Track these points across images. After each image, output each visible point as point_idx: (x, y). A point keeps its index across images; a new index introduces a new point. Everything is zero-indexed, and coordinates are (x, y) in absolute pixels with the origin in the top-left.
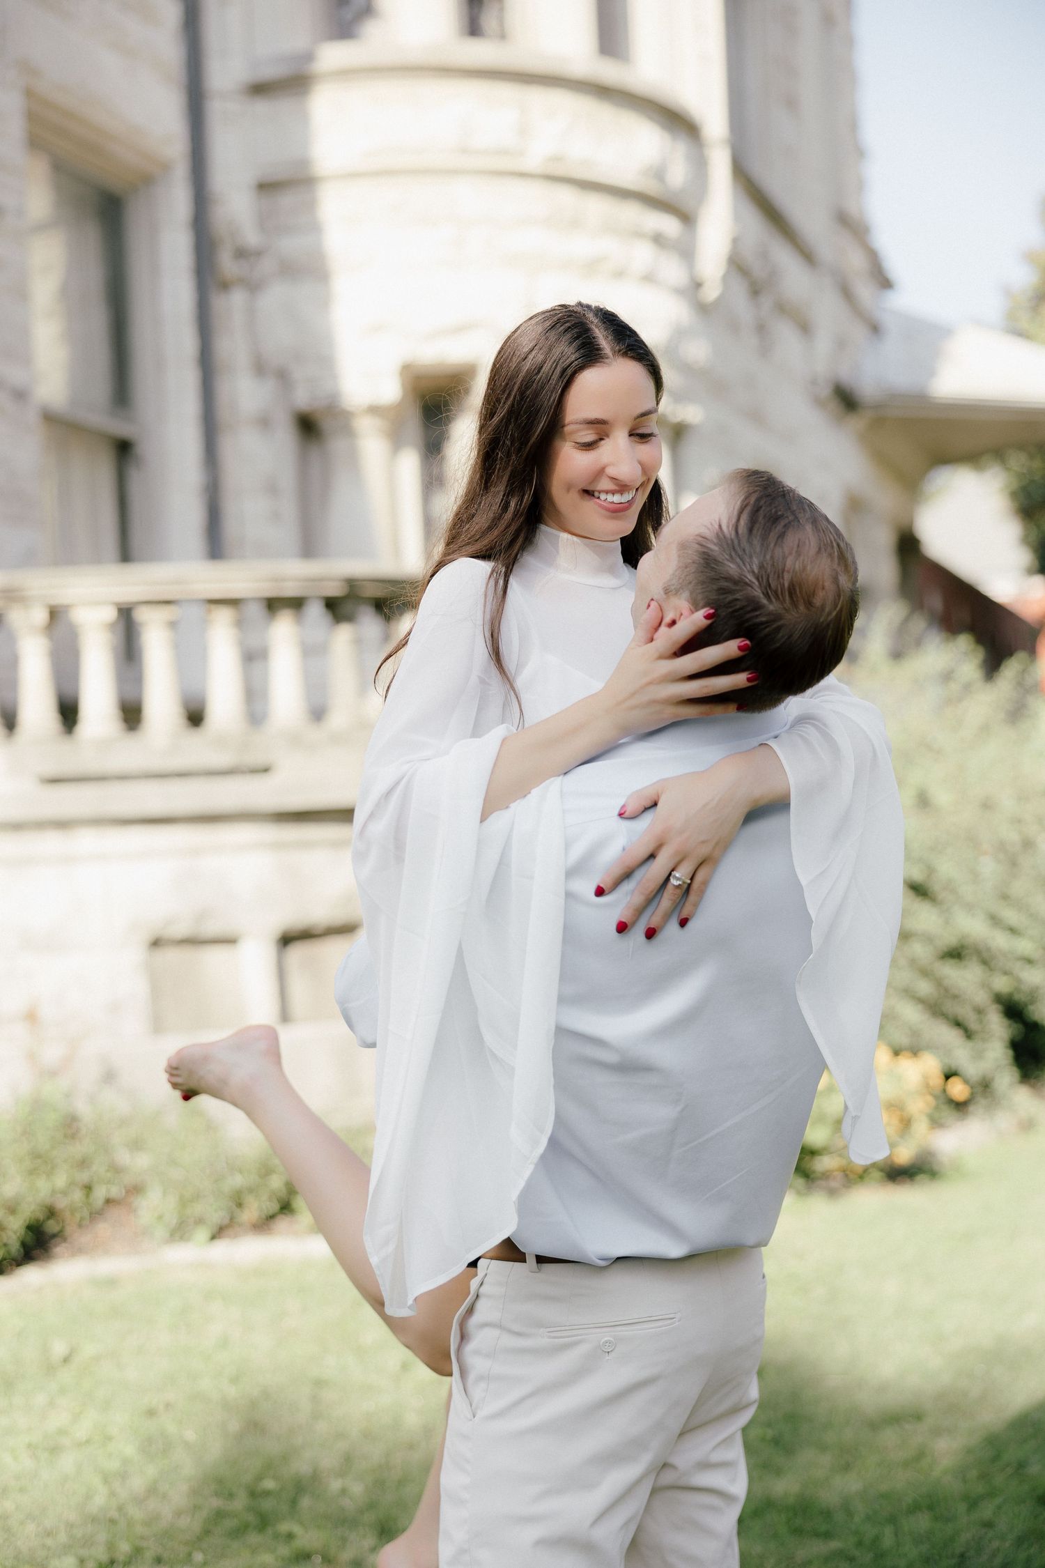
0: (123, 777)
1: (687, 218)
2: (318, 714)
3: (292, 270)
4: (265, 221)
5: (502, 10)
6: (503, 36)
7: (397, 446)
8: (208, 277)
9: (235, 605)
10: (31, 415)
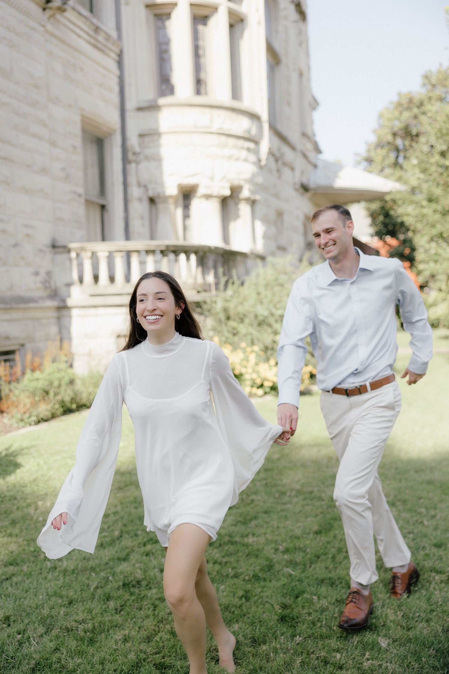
1: (257, 143)
3: (148, 158)
4: (140, 145)
5: (206, 86)
6: (206, 94)
7: (176, 206)
8: (125, 160)
9: (138, 251)
10: (82, 200)
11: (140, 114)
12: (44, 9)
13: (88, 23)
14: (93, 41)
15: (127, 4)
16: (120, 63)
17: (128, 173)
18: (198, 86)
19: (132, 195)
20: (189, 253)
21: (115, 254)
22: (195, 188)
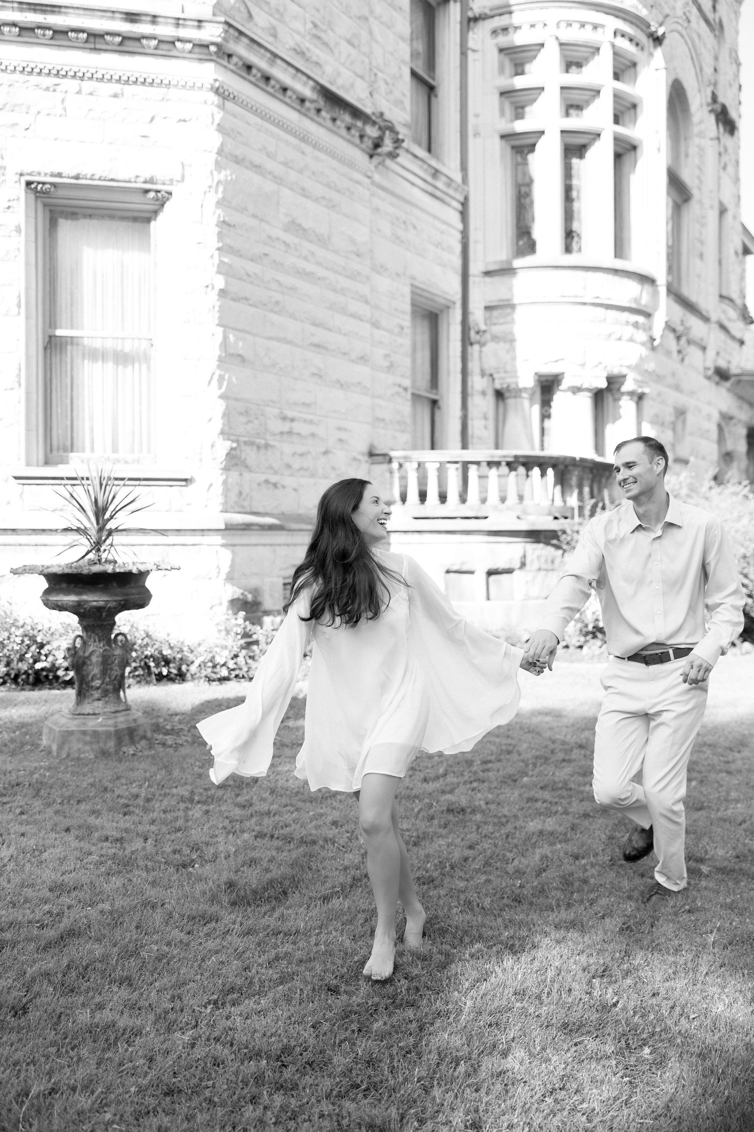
1: (648, 315)
2: (503, 500)
3: (496, 338)
4: (488, 321)
5: (580, 239)
6: (580, 250)
7: (532, 403)
8: (466, 341)
9: (478, 463)
10: (409, 396)
11: (488, 279)
12: (371, 156)
13: (425, 166)
14: (430, 189)
15: (476, 135)
16: (464, 215)
17: (470, 357)
18: (569, 240)
19: (472, 387)
20: (545, 466)
21: (448, 465)
22: (560, 377)
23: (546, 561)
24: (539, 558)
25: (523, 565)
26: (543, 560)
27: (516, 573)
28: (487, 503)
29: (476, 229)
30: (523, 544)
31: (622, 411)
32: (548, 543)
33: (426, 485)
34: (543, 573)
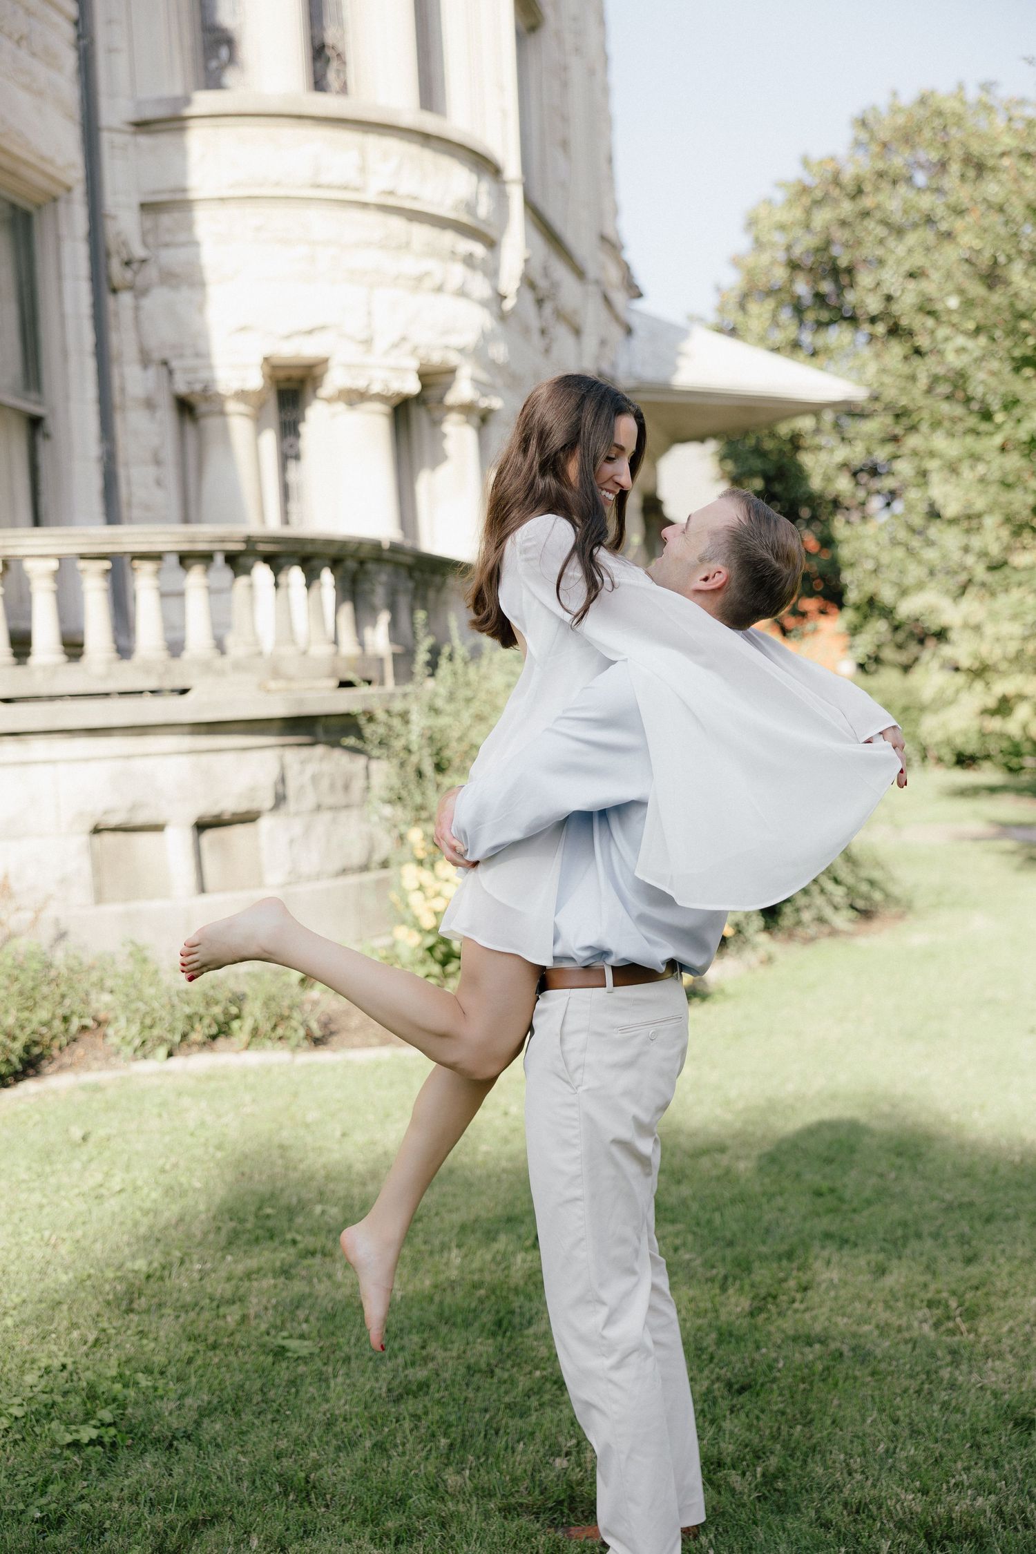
0: (52, 698)
1: (491, 244)
2: (220, 647)
3: (170, 278)
4: (147, 236)
5: (343, 65)
6: (344, 90)
7: (259, 426)
8: (101, 284)
9: (156, 557)
11: (144, 140)
17: (112, 321)
18: (319, 65)
19: (123, 390)
20: (315, 563)
21: (82, 564)
22: (317, 371)
23: (332, 786)
24: (315, 779)
25: (280, 800)
26: (325, 784)
27: (265, 823)
28: (186, 655)
29: (110, 22)
30: (278, 751)
31: (450, 445)
32: (335, 744)
33: (28, 616)
34: (326, 816)
